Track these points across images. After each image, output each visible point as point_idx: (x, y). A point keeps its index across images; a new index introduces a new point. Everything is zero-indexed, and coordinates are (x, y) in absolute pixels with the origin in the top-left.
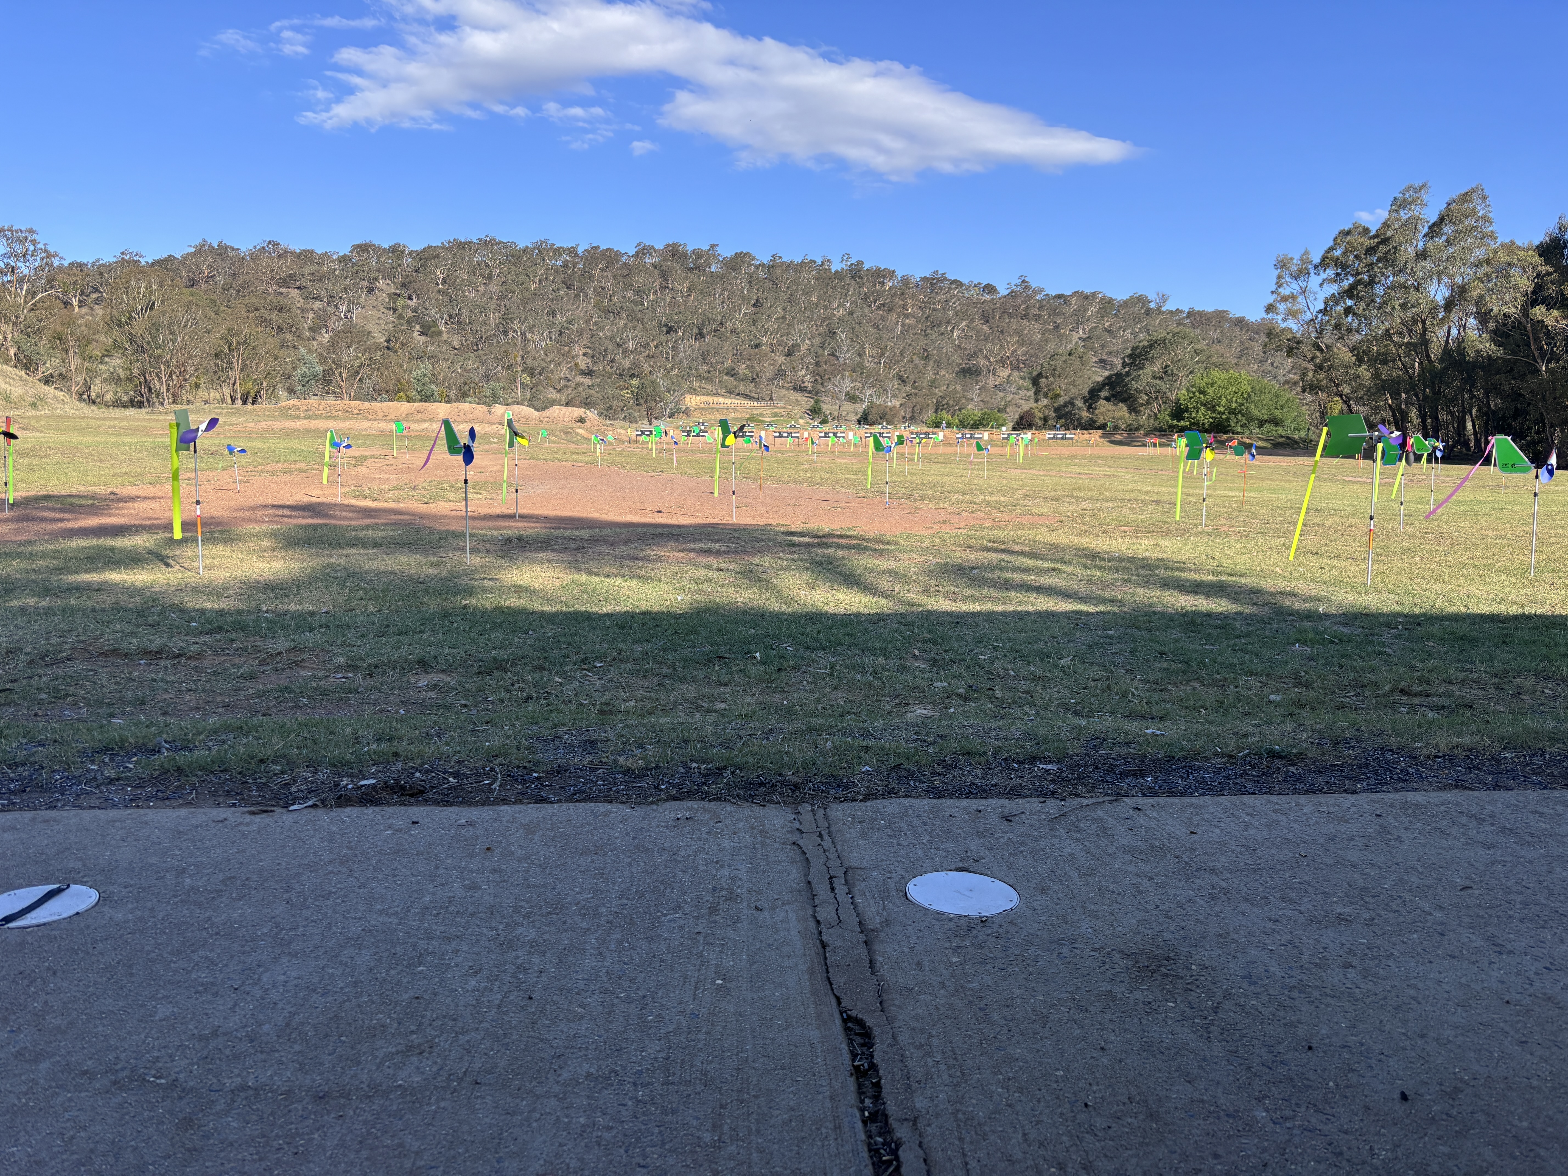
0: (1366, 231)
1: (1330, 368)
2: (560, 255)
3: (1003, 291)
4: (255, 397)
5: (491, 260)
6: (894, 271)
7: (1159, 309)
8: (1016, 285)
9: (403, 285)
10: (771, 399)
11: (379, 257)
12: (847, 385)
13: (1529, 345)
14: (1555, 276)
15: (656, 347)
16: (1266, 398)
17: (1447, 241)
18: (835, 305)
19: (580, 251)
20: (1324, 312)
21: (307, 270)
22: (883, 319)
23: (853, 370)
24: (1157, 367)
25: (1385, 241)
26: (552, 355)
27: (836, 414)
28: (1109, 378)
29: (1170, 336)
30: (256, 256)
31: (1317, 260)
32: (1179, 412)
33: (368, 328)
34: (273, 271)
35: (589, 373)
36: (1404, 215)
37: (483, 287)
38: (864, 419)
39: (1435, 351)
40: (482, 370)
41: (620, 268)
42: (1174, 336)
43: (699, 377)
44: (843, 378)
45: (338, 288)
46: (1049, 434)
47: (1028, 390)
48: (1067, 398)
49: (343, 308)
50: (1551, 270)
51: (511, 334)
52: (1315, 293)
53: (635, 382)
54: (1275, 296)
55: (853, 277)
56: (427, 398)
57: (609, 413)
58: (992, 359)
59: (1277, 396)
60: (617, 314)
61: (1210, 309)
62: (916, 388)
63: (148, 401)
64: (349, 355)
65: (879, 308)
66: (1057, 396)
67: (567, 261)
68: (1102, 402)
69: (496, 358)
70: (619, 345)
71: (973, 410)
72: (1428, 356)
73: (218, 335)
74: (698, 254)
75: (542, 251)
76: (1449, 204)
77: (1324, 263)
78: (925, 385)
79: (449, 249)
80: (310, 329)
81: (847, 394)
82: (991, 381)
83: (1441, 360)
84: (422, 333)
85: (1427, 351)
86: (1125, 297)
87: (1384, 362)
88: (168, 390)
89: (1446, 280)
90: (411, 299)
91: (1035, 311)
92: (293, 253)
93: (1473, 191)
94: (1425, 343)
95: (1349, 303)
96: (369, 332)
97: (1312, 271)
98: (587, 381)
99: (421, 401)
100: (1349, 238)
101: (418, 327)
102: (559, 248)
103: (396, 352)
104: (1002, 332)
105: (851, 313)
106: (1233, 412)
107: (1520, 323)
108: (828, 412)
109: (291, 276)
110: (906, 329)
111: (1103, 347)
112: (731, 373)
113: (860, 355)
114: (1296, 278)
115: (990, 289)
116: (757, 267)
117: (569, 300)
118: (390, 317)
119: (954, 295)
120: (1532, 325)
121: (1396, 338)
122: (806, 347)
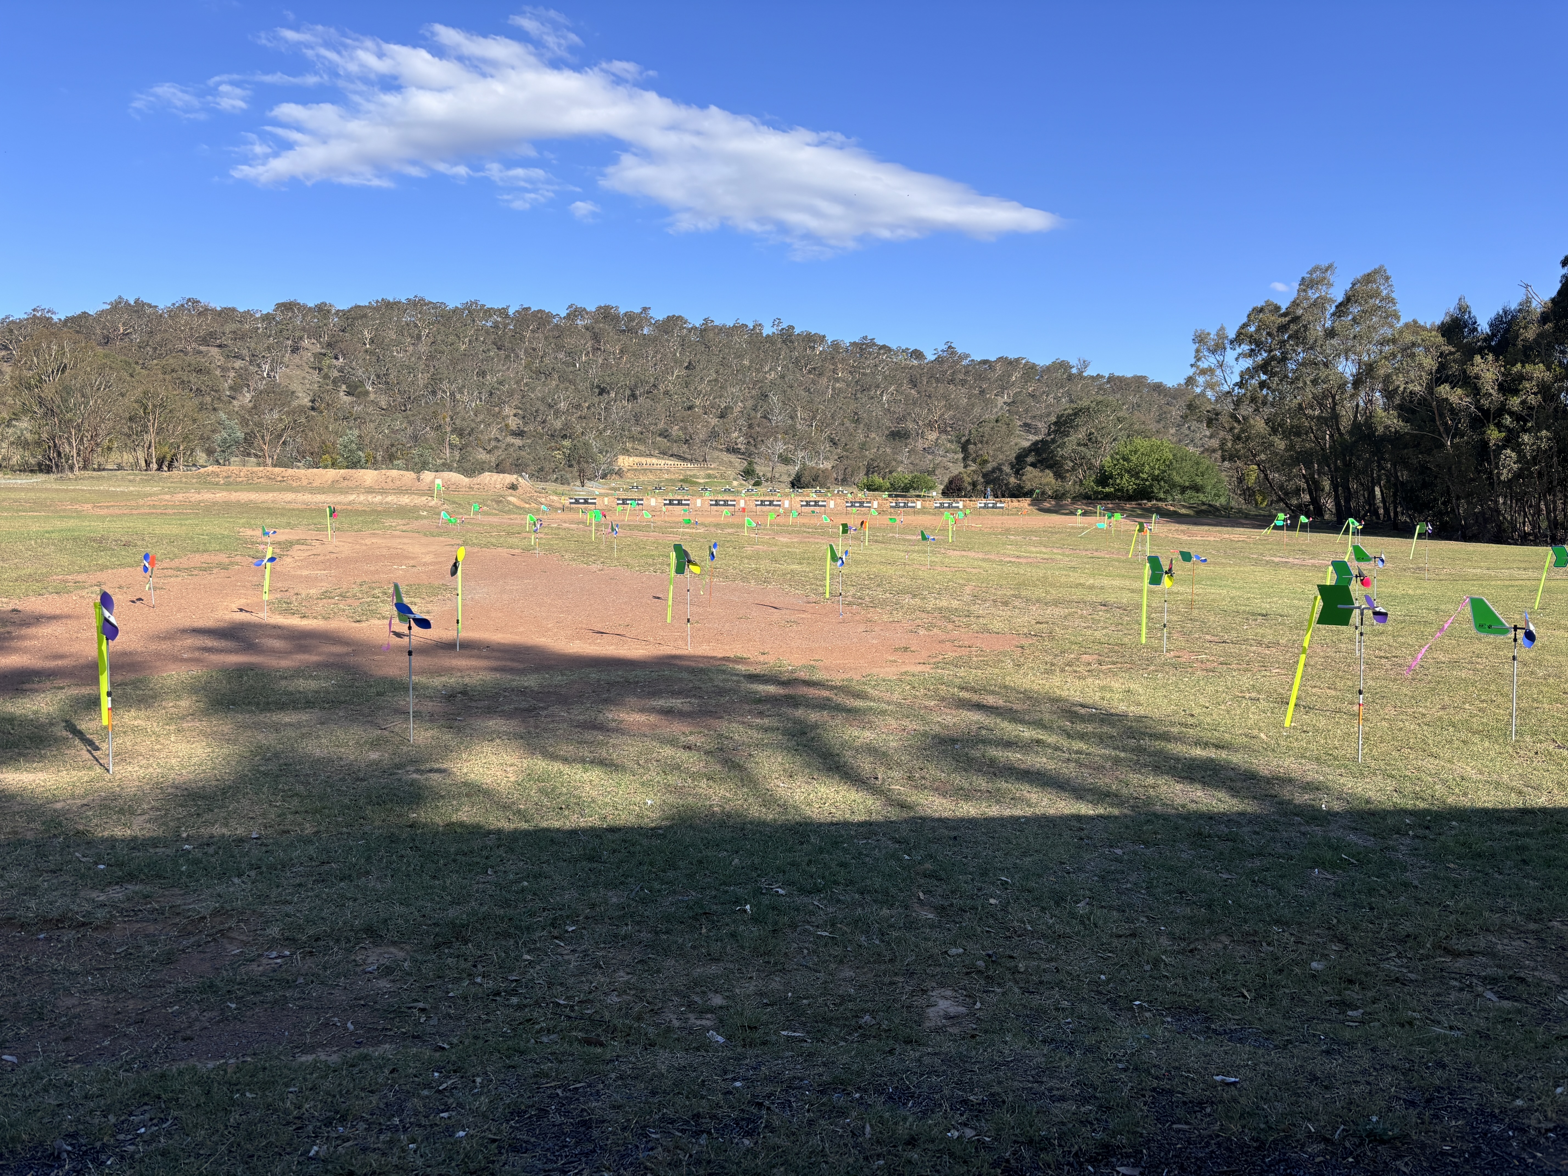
0: (1278, 308)
1: (1248, 438)
2: (490, 316)
3: (930, 357)
4: (172, 461)
5: (420, 320)
6: (824, 336)
7: (1080, 373)
8: (943, 351)
9: (329, 345)
10: (705, 460)
11: (304, 316)
12: (780, 448)
13: (1434, 420)
14: (1458, 355)
15: (588, 408)
16: (1187, 466)
17: (1354, 319)
18: (767, 369)
19: (511, 312)
20: (1240, 385)
21: (228, 328)
22: (814, 382)
23: (786, 433)
24: (1081, 435)
25: (1296, 319)
26: (482, 416)
27: (769, 475)
28: (1035, 443)
29: (1093, 405)
30: (175, 312)
31: (1232, 335)
32: (1104, 479)
33: (291, 387)
34: (192, 328)
35: (520, 434)
36: (1313, 295)
37: (411, 348)
38: (797, 483)
39: (1345, 424)
40: (410, 431)
41: (552, 330)
42: (1097, 404)
43: (632, 438)
44: (776, 439)
45: (260, 347)
46: (980, 503)
47: (956, 453)
48: (995, 464)
49: (267, 367)
50: (1453, 350)
51: (440, 394)
52: (1231, 367)
53: (567, 443)
54: (1194, 369)
55: (784, 342)
56: (354, 464)
57: (540, 475)
58: (920, 423)
59: (1198, 463)
60: (548, 375)
61: (1129, 375)
62: (847, 451)
63: (57, 466)
64: (271, 417)
65: (810, 372)
66: (985, 462)
67: (497, 322)
68: (1029, 468)
69: (424, 419)
70: (550, 406)
71: (903, 473)
72: (1339, 429)
73: (133, 398)
74: (630, 317)
75: (473, 311)
76: (1354, 285)
77: (1239, 339)
78: (856, 447)
79: (377, 309)
80: (231, 388)
81: (780, 456)
82: (920, 444)
83: (1350, 433)
84: (348, 394)
85: (1337, 425)
86: (1048, 363)
87: (1298, 434)
88: (78, 454)
89: (1353, 357)
90: (336, 358)
91: (961, 376)
92: (213, 310)
93: (1376, 272)
94: (1335, 417)
95: (1264, 377)
96: (293, 392)
97: (1228, 346)
98: (518, 442)
99: (347, 467)
100: (1261, 315)
101: (344, 387)
102: (489, 310)
103: (321, 412)
104: (929, 396)
105: (783, 377)
106: (1156, 479)
107: (1425, 400)
108: (761, 474)
109: (212, 335)
110: (837, 393)
111: (1027, 411)
112: (664, 434)
113: (792, 418)
114: (1214, 352)
115: (917, 354)
116: (690, 330)
117: (499, 361)
118: (315, 376)
119: (883, 361)
120: (1438, 402)
121: (1309, 412)
122: (739, 409)
